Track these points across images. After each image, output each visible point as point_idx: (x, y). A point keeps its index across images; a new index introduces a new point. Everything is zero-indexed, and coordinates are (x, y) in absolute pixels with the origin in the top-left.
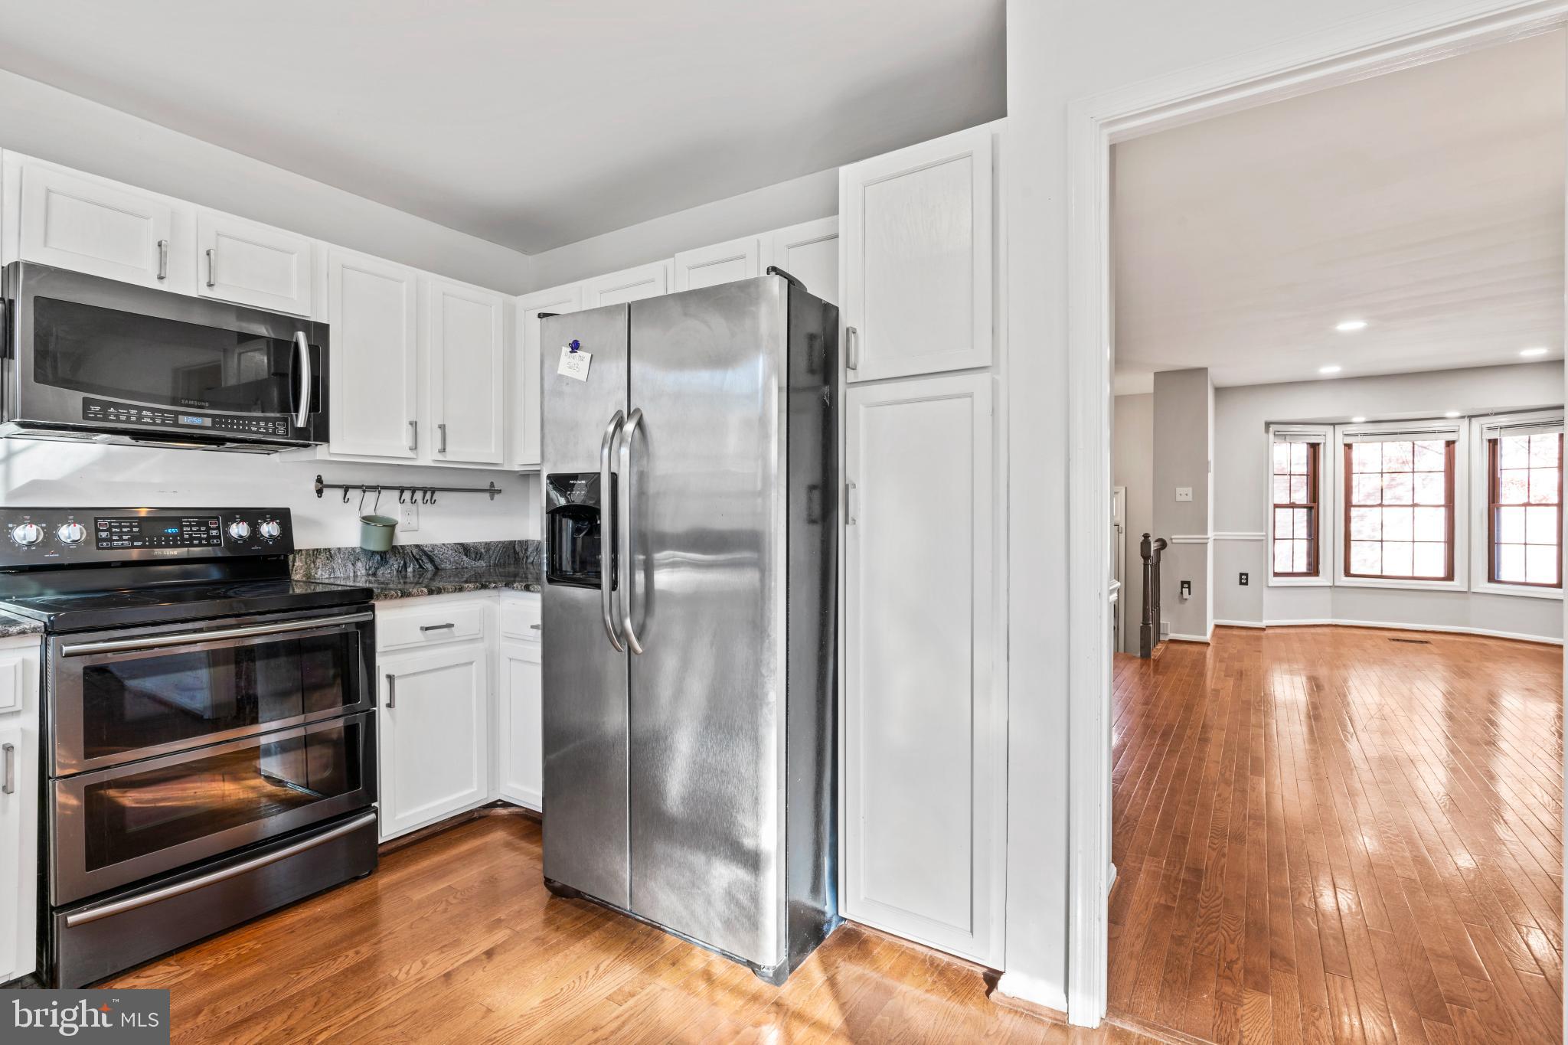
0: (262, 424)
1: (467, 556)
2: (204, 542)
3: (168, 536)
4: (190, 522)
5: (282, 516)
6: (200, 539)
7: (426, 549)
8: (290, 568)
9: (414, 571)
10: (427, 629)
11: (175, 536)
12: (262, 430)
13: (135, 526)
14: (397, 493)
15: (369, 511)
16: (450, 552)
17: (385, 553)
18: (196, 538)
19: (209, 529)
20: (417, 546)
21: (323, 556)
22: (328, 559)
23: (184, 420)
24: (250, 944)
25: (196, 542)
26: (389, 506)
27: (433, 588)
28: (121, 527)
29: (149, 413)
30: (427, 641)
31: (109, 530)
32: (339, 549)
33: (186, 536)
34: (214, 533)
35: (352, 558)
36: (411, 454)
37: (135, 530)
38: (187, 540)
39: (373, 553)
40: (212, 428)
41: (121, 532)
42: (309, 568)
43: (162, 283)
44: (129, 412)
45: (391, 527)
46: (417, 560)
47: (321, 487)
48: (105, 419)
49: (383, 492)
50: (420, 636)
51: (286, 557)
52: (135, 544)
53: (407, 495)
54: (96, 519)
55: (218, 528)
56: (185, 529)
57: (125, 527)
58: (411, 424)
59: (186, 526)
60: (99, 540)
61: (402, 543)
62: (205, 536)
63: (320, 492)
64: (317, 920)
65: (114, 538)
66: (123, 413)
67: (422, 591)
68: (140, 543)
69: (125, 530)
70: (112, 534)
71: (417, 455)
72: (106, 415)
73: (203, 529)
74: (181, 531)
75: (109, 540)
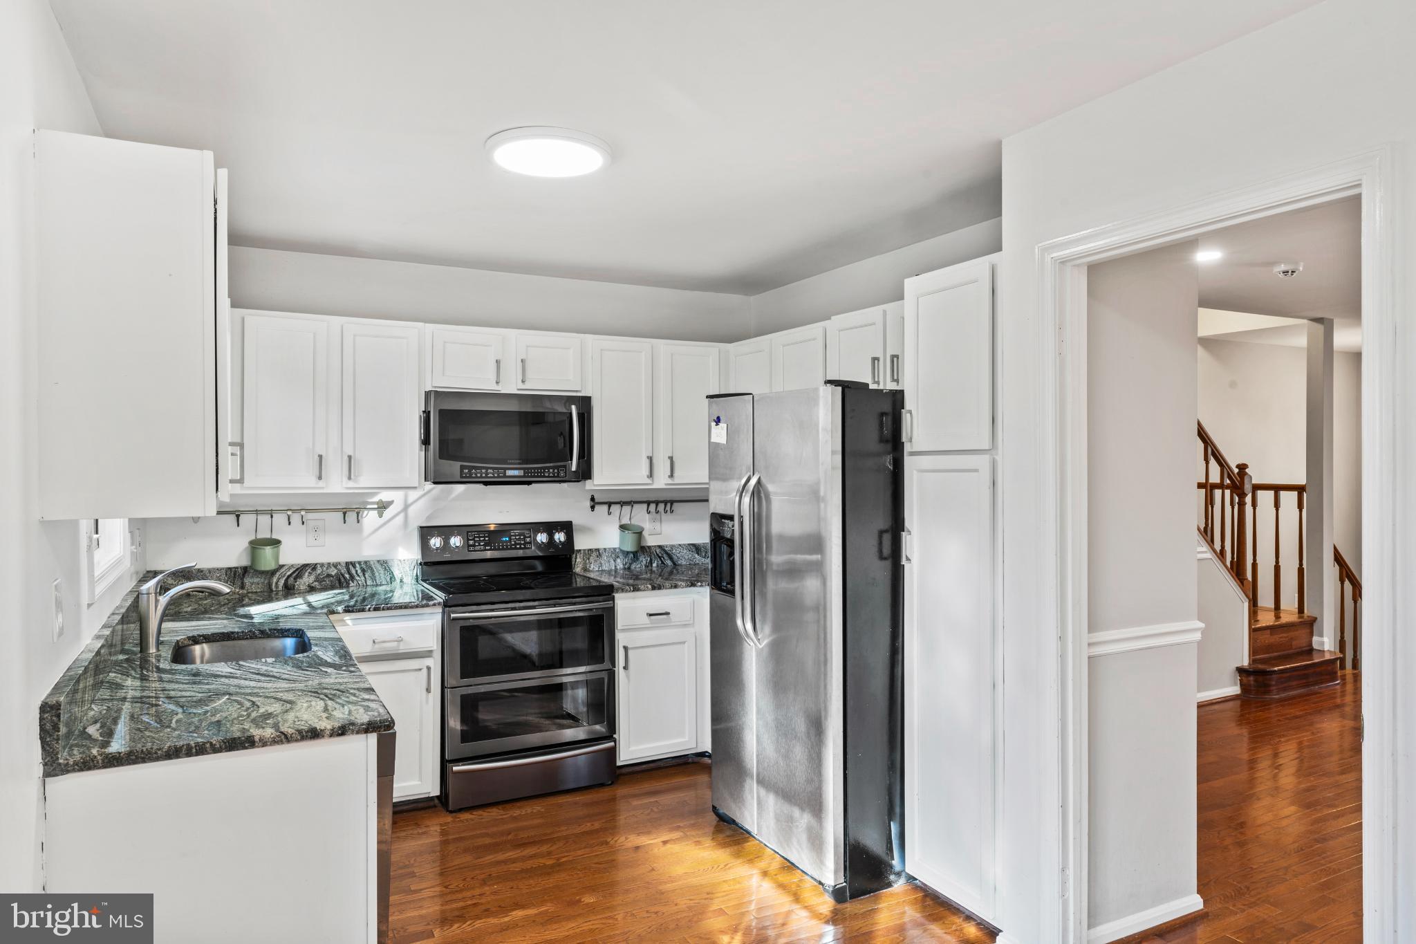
0: (551, 470)
1: (698, 554)
2: (522, 546)
3: (503, 542)
4: (515, 533)
5: (567, 527)
6: (520, 544)
7: (666, 549)
8: (573, 563)
9: (658, 566)
10: (651, 615)
11: (507, 542)
12: (551, 475)
13: (487, 537)
14: (645, 506)
15: (625, 521)
16: (685, 551)
17: (636, 552)
18: (518, 544)
19: (525, 537)
20: (660, 547)
21: (594, 554)
22: (598, 557)
23: (509, 473)
24: (539, 808)
25: (518, 546)
26: (640, 517)
27: (656, 585)
28: (479, 537)
29: (491, 471)
30: (651, 624)
31: (473, 539)
32: (605, 549)
33: (513, 543)
34: (528, 540)
35: (613, 556)
36: (649, 481)
37: (487, 539)
38: (513, 545)
39: (628, 553)
40: (523, 476)
41: (480, 540)
42: (585, 563)
43: (498, 385)
45: (639, 534)
46: (660, 557)
47: (594, 503)
48: (471, 477)
49: (636, 506)
50: (646, 620)
51: (571, 556)
52: (487, 548)
53: (653, 507)
54: (468, 532)
55: (530, 537)
56: (512, 537)
57: (482, 536)
58: (648, 457)
59: (513, 535)
60: (469, 546)
61: (650, 544)
62: (523, 542)
63: (593, 508)
64: (576, 803)
65: (477, 544)
67: (647, 587)
68: (489, 548)
69: (482, 539)
70: (475, 541)
71: (653, 481)
72: (471, 474)
73: (522, 537)
74: (510, 539)
75: (474, 546)
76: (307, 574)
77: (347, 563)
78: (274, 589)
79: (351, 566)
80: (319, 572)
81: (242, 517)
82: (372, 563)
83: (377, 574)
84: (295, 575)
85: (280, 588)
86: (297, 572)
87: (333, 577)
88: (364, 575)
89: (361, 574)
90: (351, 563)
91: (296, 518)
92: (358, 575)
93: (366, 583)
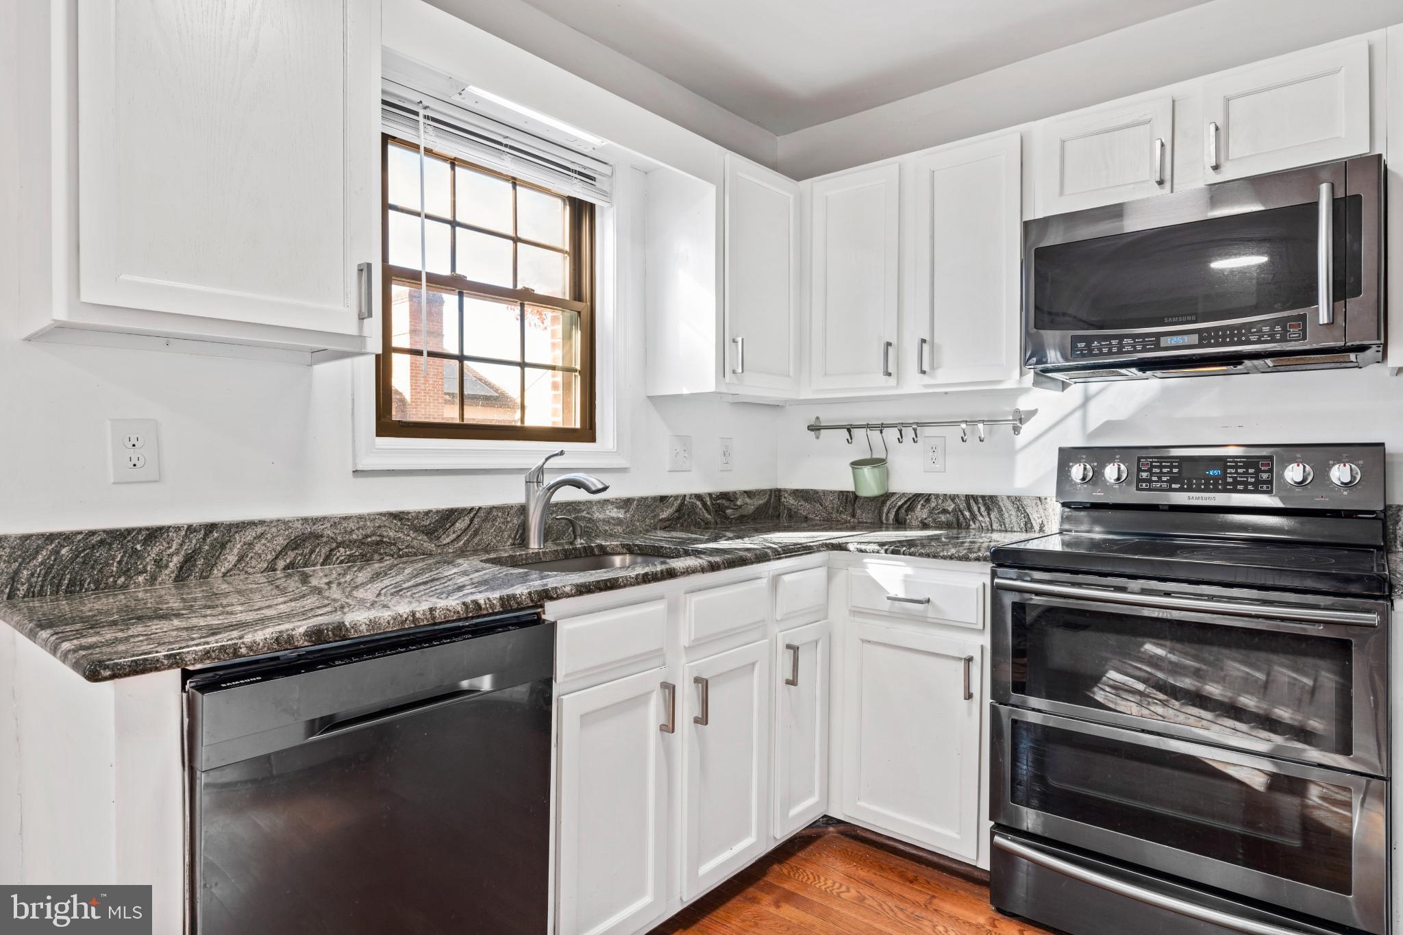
0: (1265, 329)
2: (1250, 487)
3: (1208, 478)
4: (1236, 462)
6: (1246, 483)
11: (1216, 479)
12: (1265, 337)
13: (1175, 467)
18: (1241, 483)
19: (1258, 471)
25: (1240, 487)
28: (1161, 467)
29: (1130, 341)
31: (1150, 470)
33: (1230, 480)
34: (1265, 476)
37: (1175, 470)
38: (1230, 484)
40: (1200, 346)
41: (1161, 472)
43: (1163, 188)
44: (1111, 344)
48: (1091, 356)
52: (1174, 486)
54: (1140, 459)
55: (1271, 471)
56: (1229, 471)
57: (1165, 467)
59: (1231, 467)
60: (1139, 481)
62: (1253, 480)
65: (1155, 479)
66: (1105, 345)
68: (1178, 487)
69: (1165, 470)
70: (1152, 474)
72: (1090, 350)
73: (1251, 471)
74: (1225, 473)
75: (1149, 481)
76: (919, 506)
77: (968, 497)
78: (885, 522)
79: (972, 501)
80: (933, 505)
81: (855, 432)
82: (999, 499)
83: (1006, 515)
84: (906, 506)
85: (891, 521)
86: (909, 503)
87: (949, 513)
88: (989, 514)
89: (985, 514)
90: (972, 496)
91: (909, 433)
92: (981, 515)
93: (992, 527)
